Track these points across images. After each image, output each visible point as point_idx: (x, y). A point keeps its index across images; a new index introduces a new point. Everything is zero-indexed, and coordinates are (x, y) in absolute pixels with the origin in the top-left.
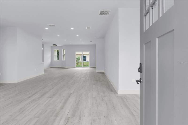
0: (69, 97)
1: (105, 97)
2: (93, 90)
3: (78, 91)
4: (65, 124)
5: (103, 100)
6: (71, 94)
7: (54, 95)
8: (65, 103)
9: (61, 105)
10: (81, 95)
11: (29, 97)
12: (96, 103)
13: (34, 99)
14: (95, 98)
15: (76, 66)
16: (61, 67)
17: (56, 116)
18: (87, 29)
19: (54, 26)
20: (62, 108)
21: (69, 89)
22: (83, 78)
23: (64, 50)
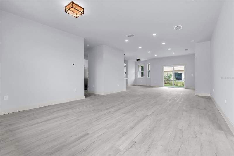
0: (144, 118)
1: (201, 133)
2: (180, 119)
3: (158, 115)
4: (130, 147)
5: (195, 137)
6: (148, 116)
7: (129, 112)
8: (136, 124)
9: (132, 124)
10: (160, 121)
11: (107, 109)
12: (180, 138)
13: (110, 112)
14: (181, 130)
15: (164, 85)
16: (145, 85)
17: (123, 134)
18: (175, 30)
19: (132, 36)
20: (132, 128)
21: (147, 109)
22: (170, 100)
23: (149, 66)
